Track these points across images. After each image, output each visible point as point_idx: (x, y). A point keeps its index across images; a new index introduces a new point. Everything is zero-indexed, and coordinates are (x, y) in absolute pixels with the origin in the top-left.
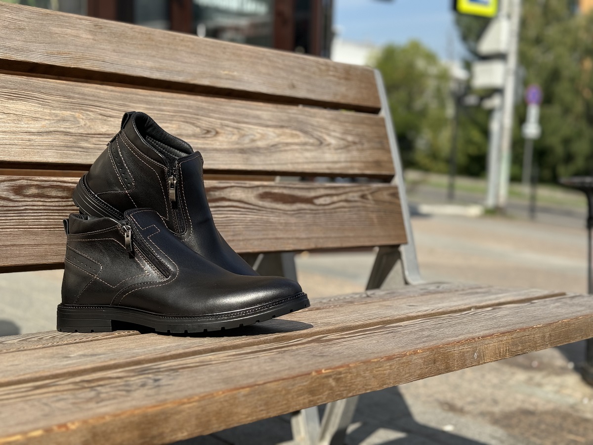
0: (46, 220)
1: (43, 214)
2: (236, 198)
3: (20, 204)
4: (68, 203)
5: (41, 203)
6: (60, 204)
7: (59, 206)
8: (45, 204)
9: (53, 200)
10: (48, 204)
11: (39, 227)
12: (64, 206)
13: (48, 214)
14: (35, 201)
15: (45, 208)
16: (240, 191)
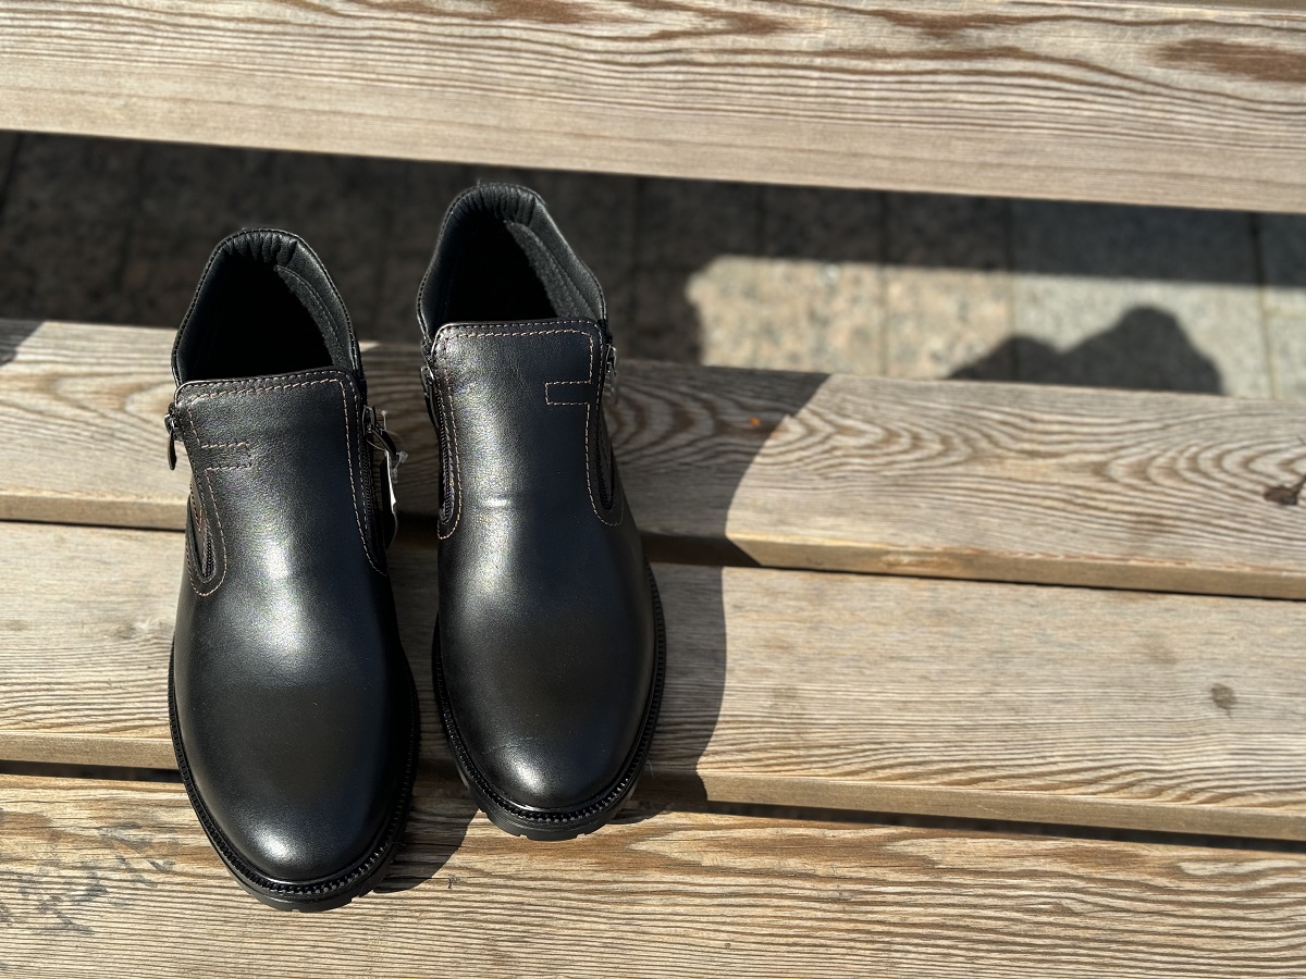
0: (424, 67)
1: (416, 52)
2: (1061, 53)
3: (358, 24)
4: (488, 29)
5: (413, 27)
6: (467, 31)
7: (462, 37)
8: (423, 28)
9: (447, 20)
10: (431, 29)
11: (405, 79)
12: (476, 38)
13: (431, 53)
14: (398, 20)
15: (423, 37)
16: (1085, 33)
